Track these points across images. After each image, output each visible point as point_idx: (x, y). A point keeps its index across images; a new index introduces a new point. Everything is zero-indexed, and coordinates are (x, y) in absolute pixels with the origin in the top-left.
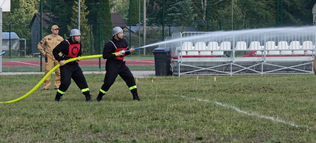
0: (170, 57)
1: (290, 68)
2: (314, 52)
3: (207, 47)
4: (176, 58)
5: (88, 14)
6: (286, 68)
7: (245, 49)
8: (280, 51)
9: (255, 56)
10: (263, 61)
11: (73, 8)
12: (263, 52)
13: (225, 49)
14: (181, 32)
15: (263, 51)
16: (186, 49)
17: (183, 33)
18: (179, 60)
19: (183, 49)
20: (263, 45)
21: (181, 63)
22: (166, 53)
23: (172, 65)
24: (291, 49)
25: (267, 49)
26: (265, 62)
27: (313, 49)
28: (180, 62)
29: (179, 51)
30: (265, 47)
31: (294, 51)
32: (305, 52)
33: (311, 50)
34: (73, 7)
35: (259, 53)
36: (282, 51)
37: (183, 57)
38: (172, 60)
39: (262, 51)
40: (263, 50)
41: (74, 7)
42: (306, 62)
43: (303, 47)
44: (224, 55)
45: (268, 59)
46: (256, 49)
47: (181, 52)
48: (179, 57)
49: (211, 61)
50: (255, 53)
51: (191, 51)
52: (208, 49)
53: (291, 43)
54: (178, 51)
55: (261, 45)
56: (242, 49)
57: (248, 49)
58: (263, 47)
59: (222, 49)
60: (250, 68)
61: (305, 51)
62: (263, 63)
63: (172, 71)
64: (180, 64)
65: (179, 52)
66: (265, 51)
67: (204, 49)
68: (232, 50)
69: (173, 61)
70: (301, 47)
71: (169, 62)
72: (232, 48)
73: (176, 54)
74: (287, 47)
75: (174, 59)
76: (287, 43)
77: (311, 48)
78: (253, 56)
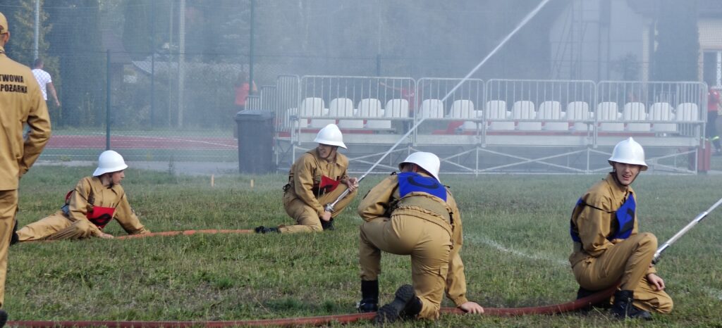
0: (272, 130)
1: (538, 160)
2: (591, 127)
3: (356, 110)
4: (288, 134)
5: (49, 30)
6: (530, 161)
7: (441, 116)
8: (516, 123)
9: (461, 134)
10: (479, 145)
11: (15, 15)
12: (480, 124)
13: (397, 116)
14: (298, 76)
15: (481, 122)
16: (309, 114)
17: (303, 77)
18: (293, 139)
19: (302, 114)
20: (480, 108)
21: (298, 146)
22: (263, 121)
23: (277, 151)
24: (541, 117)
25: (488, 117)
26: (483, 146)
27: (591, 120)
28: (296, 143)
29: (294, 118)
30: (484, 114)
31: (548, 124)
32: (571, 127)
33: (585, 122)
34: (17, 14)
35: (470, 126)
36: (520, 124)
37: (304, 131)
38: (277, 137)
39: (477, 122)
40: (480, 119)
41: (19, 14)
42: (572, 149)
43: (567, 115)
44: (393, 129)
45: (490, 140)
46: (465, 116)
47: (297, 119)
48: (293, 132)
49: (364, 142)
50: (460, 127)
51: (319, 118)
52: (359, 115)
53: (542, 105)
54: (290, 119)
55: (475, 109)
56: (434, 116)
57: (447, 118)
58: (480, 112)
59: (389, 116)
60: (448, 160)
61: (571, 124)
62: (478, 149)
63: (277, 163)
64: (295, 147)
65: (294, 120)
66: (484, 123)
67: (350, 114)
68: (411, 118)
69: (279, 141)
70: (563, 114)
71: (270, 143)
72: (411, 114)
73: (287, 125)
74: (534, 115)
75: (280, 136)
76: (532, 104)
77: (586, 118)
78: (456, 134)
